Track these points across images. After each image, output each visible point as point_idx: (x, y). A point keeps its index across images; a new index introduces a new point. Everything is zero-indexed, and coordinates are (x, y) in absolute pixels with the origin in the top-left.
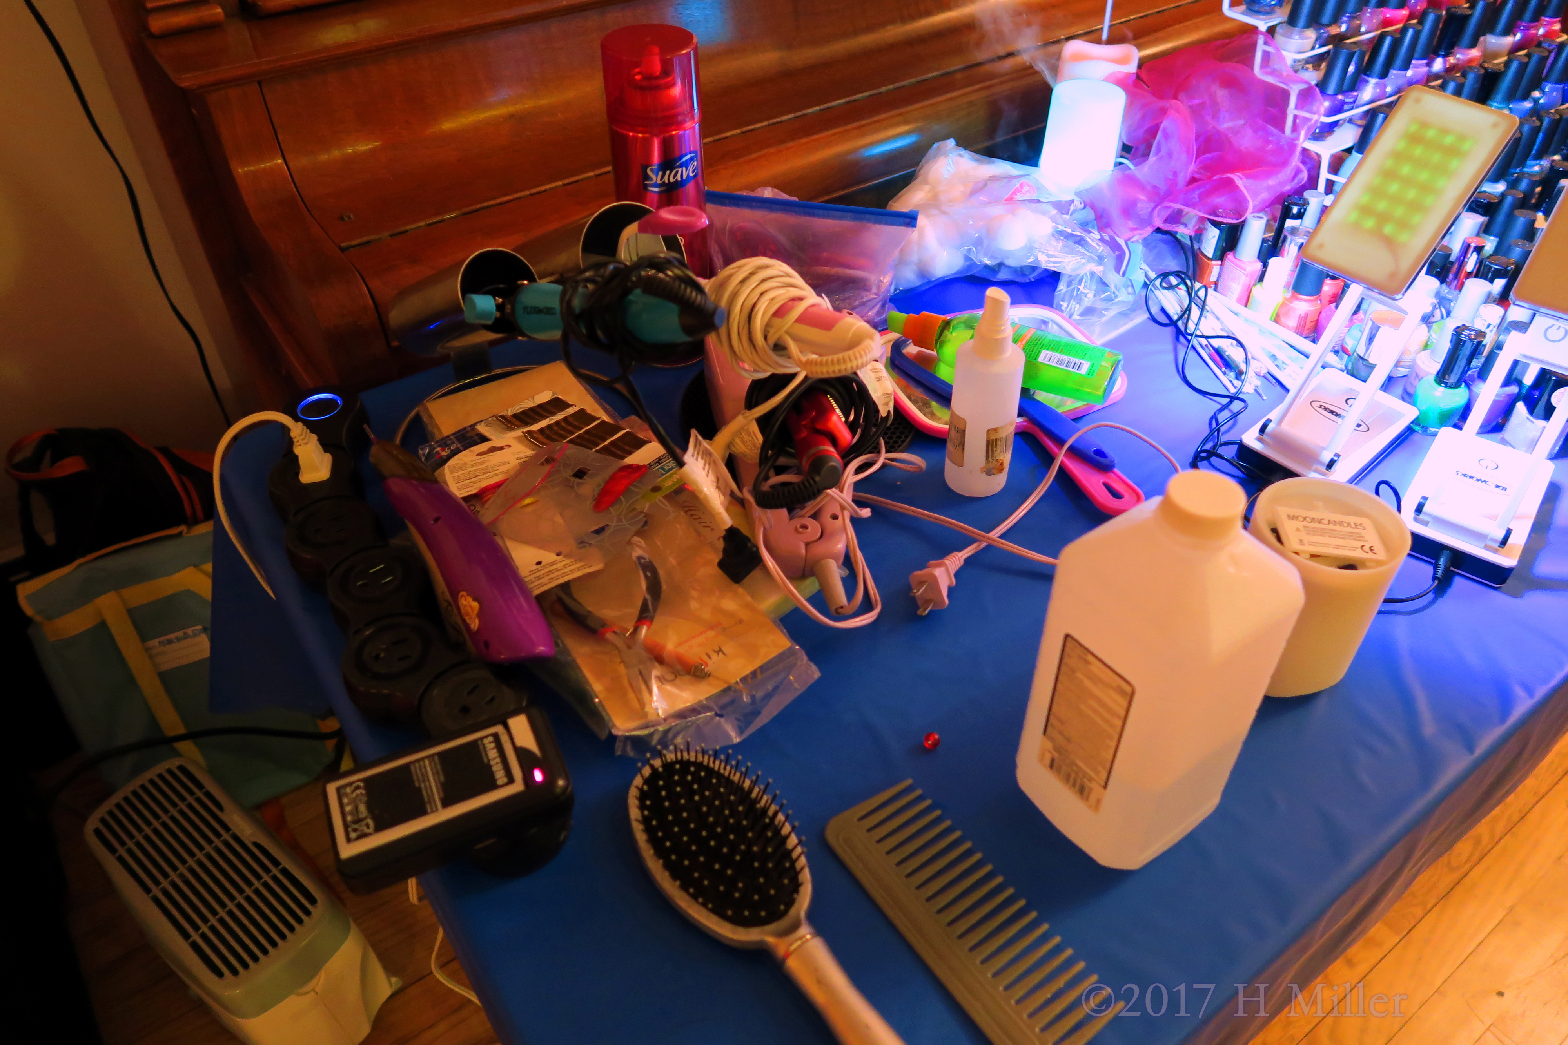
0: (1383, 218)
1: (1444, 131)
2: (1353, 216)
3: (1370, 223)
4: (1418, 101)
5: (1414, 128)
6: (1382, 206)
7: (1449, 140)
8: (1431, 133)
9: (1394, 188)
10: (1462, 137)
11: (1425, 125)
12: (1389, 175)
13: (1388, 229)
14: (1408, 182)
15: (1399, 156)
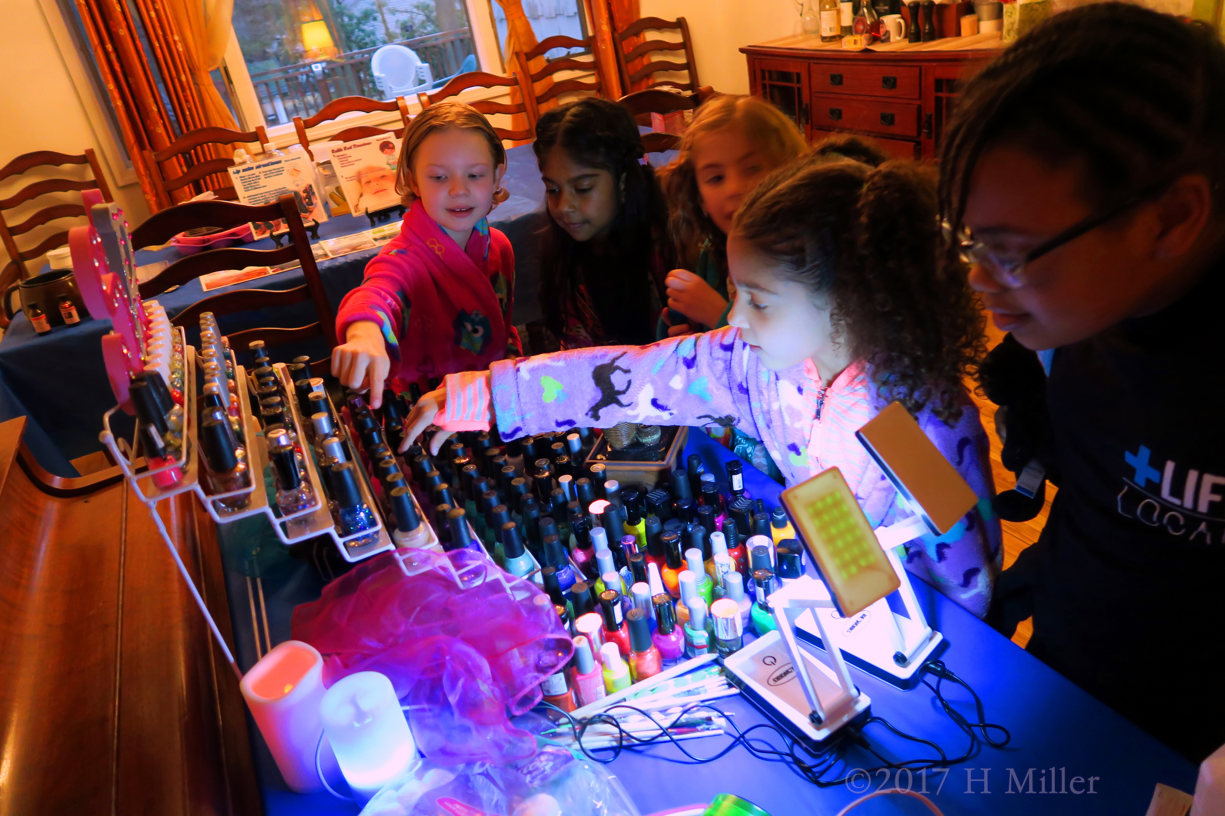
0: (855, 561)
1: (822, 499)
2: (844, 575)
3: (854, 569)
4: (796, 497)
5: (811, 510)
6: (847, 556)
7: (829, 500)
8: (820, 505)
9: (840, 543)
10: (832, 494)
11: (812, 504)
12: (830, 540)
13: (863, 563)
14: (841, 534)
15: (823, 528)
